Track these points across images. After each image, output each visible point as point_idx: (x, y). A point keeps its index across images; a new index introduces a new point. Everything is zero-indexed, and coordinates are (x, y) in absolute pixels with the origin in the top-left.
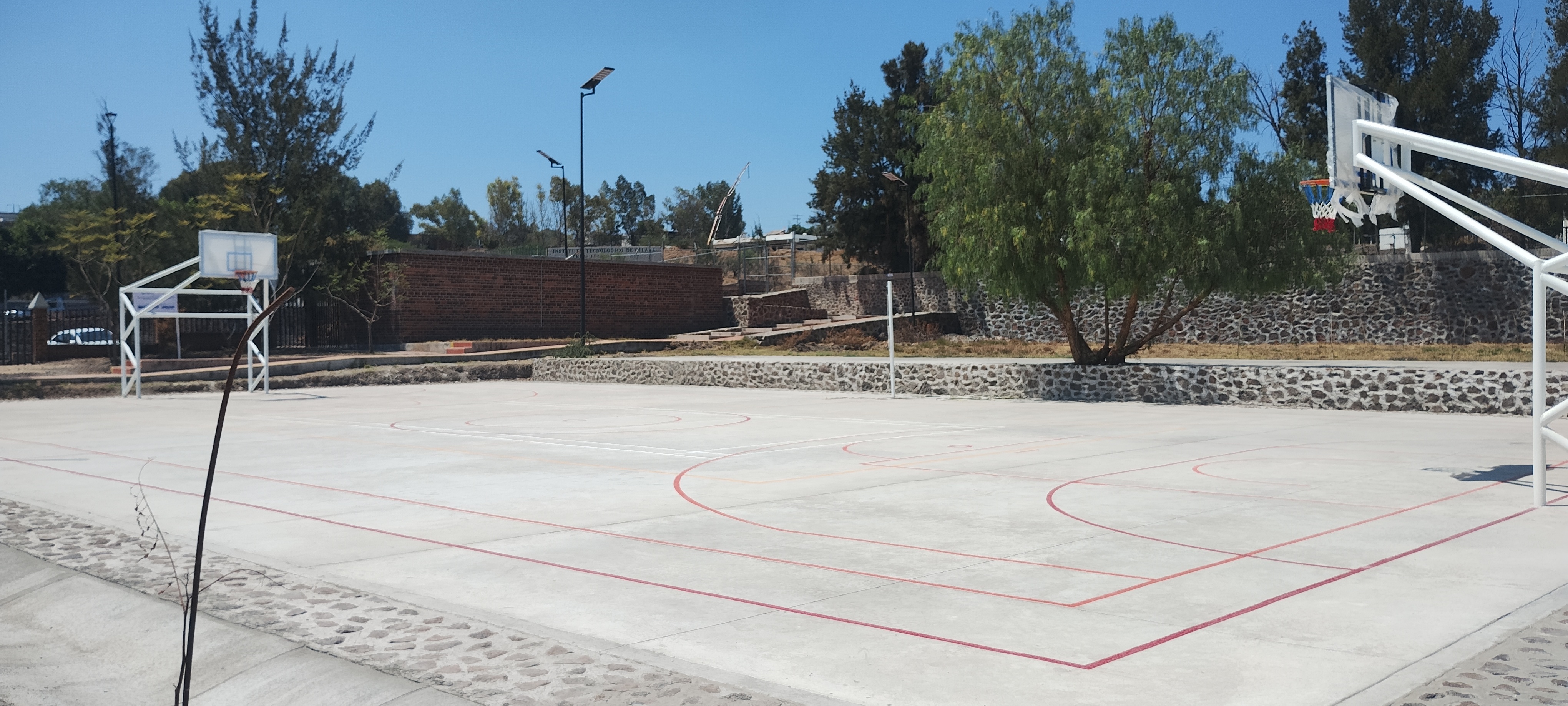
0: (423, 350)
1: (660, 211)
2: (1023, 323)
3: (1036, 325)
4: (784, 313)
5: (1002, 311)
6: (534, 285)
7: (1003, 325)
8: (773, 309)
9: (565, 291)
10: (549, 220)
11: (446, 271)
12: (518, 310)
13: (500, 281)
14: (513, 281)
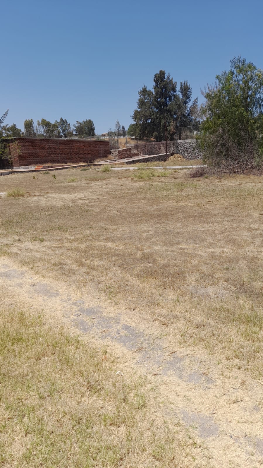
0: (27, 169)
1: (72, 128)
2: (197, 155)
3: (200, 156)
4: (128, 155)
5: (190, 152)
6: (57, 147)
7: (191, 156)
8: (125, 154)
9: (66, 149)
10: (41, 131)
11: (30, 144)
12: (53, 155)
13: (47, 147)
14: (51, 147)
